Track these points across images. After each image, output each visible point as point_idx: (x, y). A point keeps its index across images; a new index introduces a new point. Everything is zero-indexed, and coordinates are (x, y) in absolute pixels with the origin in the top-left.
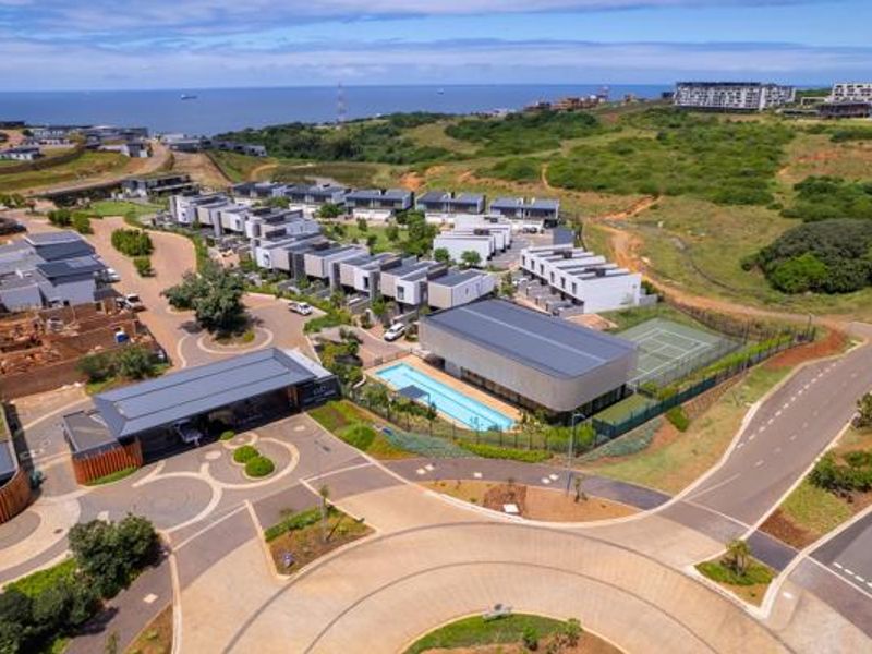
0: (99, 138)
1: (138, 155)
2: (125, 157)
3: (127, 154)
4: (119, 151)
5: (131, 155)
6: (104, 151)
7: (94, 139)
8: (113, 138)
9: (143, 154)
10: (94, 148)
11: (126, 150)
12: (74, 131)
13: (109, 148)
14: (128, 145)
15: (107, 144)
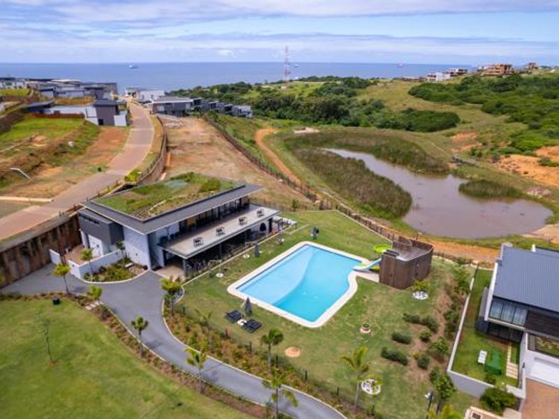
0: (56, 94)
1: (112, 124)
2: (92, 125)
3: (95, 121)
4: (82, 116)
5: (101, 122)
6: (57, 115)
7: (50, 95)
8: (74, 95)
9: (120, 120)
10: (40, 111)
11: (91, 114)
12: (19, 84)
13: (64, 110)
14: (96, 106)
15: (65, 104)
